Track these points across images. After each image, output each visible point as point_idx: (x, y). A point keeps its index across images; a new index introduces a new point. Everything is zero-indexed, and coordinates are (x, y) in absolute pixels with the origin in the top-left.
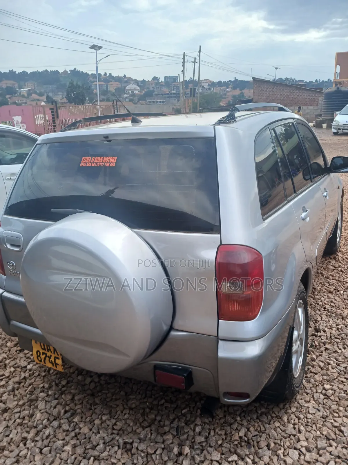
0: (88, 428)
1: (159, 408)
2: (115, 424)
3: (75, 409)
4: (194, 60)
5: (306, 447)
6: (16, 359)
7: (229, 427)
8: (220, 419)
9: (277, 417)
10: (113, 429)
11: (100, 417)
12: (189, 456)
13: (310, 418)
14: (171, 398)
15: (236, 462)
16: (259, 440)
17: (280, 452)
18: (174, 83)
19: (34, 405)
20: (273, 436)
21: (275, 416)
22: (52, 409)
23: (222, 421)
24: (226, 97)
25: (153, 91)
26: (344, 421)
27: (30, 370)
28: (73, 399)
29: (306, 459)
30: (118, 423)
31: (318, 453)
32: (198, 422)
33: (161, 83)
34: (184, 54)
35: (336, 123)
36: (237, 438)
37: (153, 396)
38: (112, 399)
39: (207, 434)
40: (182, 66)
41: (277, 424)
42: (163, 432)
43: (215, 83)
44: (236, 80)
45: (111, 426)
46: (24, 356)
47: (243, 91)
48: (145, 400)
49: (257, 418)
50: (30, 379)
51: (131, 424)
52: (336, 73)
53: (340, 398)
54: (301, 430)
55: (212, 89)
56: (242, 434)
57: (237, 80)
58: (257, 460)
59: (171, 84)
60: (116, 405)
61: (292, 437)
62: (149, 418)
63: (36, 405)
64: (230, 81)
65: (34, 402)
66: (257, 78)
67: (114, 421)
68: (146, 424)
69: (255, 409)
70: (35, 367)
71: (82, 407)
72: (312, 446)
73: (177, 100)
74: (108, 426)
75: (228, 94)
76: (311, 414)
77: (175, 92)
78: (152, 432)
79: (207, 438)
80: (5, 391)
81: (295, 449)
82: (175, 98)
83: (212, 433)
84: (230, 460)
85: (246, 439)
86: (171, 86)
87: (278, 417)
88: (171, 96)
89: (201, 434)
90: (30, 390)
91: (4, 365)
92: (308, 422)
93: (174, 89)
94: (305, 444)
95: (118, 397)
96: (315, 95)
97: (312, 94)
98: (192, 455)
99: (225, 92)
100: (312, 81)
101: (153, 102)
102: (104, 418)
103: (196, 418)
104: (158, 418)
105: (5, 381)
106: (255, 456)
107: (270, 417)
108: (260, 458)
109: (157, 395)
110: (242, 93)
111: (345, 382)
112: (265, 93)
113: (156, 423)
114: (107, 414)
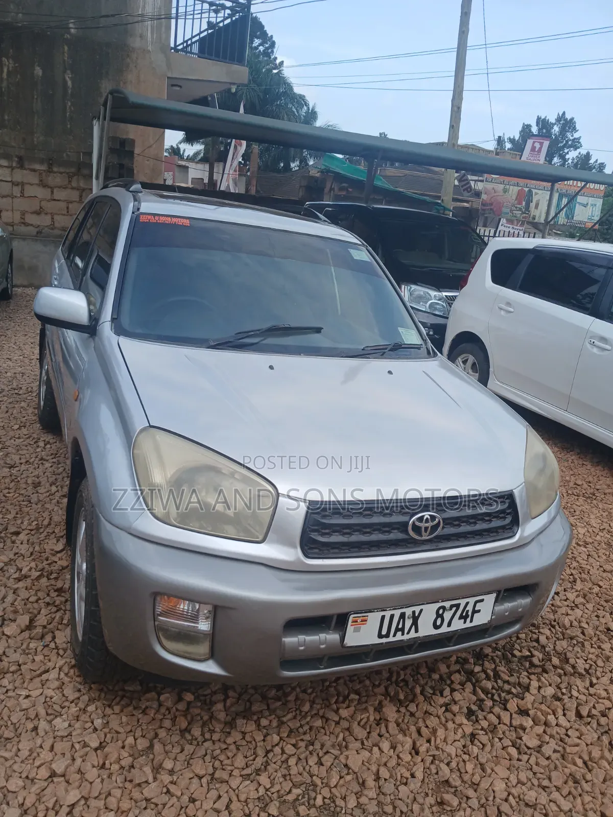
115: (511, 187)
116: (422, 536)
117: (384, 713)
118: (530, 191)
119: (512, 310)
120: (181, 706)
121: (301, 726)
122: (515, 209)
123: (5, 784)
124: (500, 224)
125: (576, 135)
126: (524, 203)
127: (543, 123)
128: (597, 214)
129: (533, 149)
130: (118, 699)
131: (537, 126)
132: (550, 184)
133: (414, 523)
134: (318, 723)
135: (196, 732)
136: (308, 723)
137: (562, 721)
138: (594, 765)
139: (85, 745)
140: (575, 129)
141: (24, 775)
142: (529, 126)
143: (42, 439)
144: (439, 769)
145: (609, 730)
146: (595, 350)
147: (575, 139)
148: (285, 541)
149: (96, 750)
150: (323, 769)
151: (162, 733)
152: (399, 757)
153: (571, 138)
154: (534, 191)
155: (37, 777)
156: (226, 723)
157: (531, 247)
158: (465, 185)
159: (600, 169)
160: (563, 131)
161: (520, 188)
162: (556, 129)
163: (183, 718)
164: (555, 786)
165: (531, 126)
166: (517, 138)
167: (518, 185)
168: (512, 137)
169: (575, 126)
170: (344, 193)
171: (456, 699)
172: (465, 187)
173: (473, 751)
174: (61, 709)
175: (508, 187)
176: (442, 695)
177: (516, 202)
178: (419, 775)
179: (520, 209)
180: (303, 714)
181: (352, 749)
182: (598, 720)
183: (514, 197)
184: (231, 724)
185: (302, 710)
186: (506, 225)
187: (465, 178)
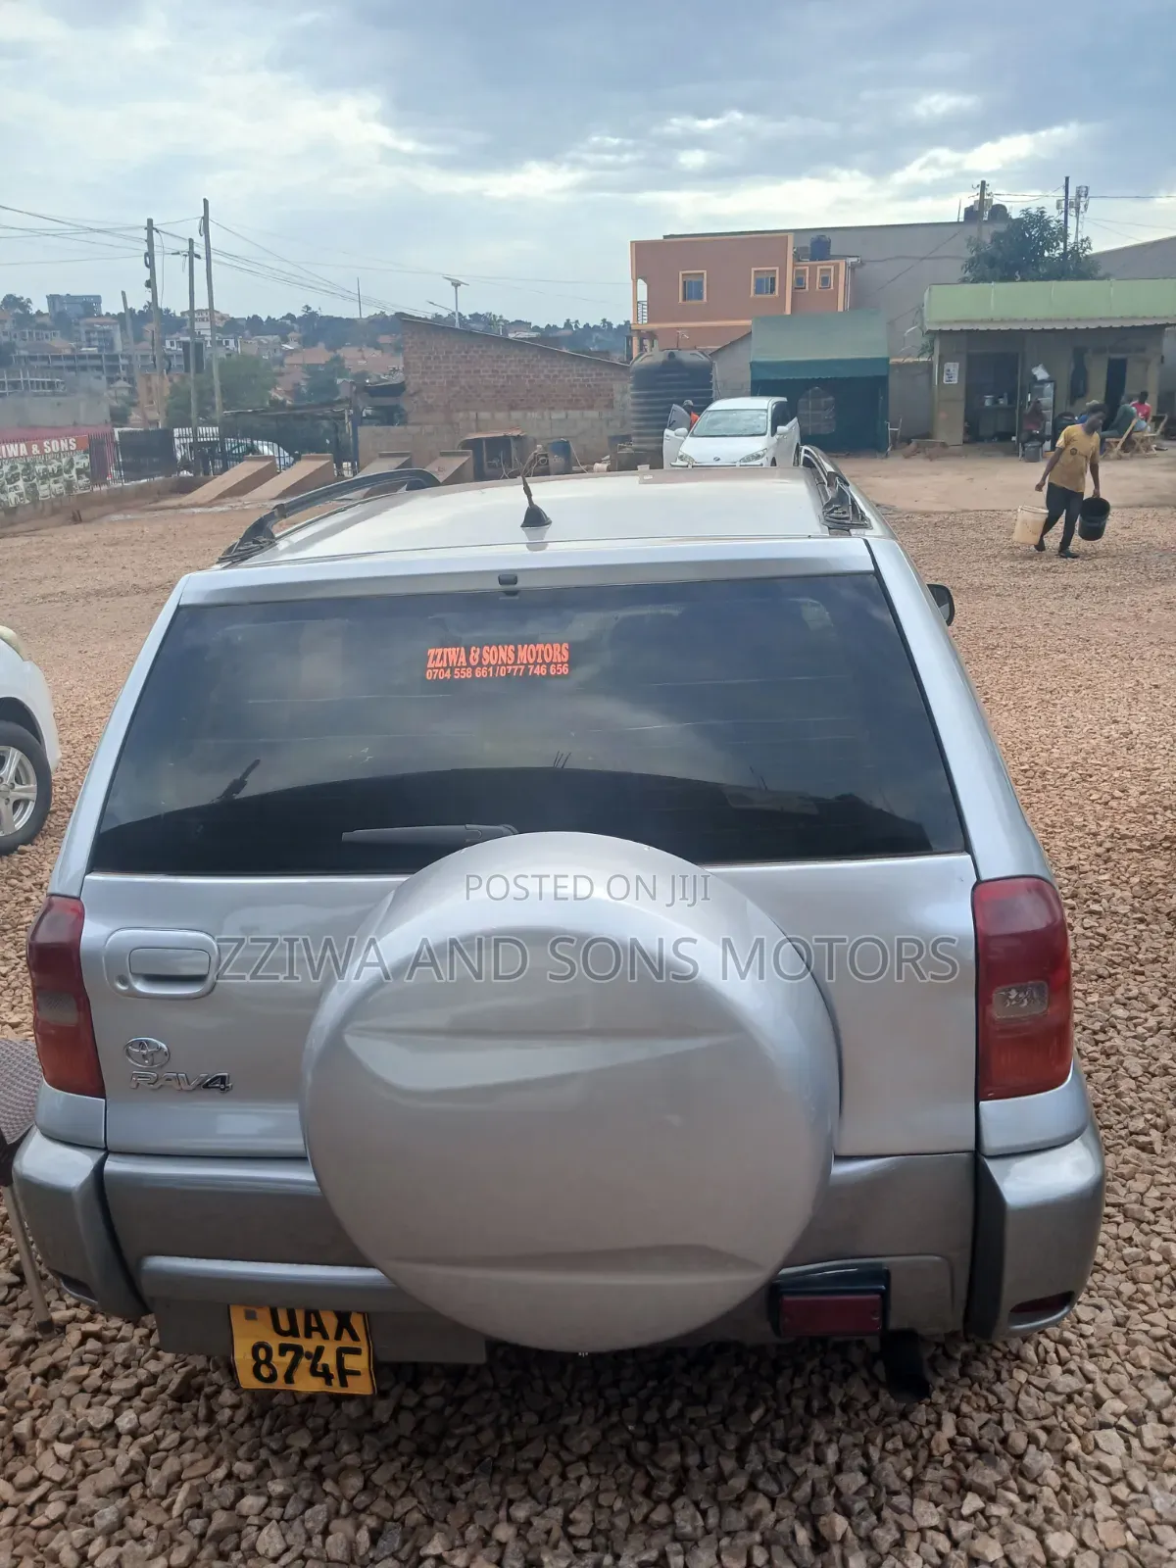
0: (489, 1561)
1: (673, 1428)
2: (567, 1521)
3: (396, 1516)
4: (186, 247)
5: (1127, 1414)
6: (50, 1407)
7: (905, 1424)
8: (866, 1407)
9: (1005, 1356)
10: (570, 1538)
11: (502, 1513)
12: (852, 1540)
13: (1092, 1334)
14: (689, 1389)
15: (982, 1511)
16: (1002, 1434)
17: (1075, 1446)
18: (90, 320)
19: (237, 1548)
20: (1031, 1409)
21: (1000, 1355)
22: (317, 1541)
23: (875, 1412)
24: (283, 370)
25: (12, 347)
26: (1172, 1318)
27: (134, 1434)
28: (368, 1486)
29: (1148, 1445)
30: (575, 1515)
31: (1161, 1420)
32: (819, 1435)
33: (39, 320)
34: (150, 227)
35: (685, 464)
36: (946, 1447)
37: (632, 1400)
38: (503, 1446)
39: (861, 1461)
40: (147, 266)
41: (1021, 1376)
42: (732, 1497)
43: (240, 322)
44: (310, 318)
45: (557, 1533)
46: (75, 1389)
47: (338, 351)
48: (614, 1419)
49: (963, 1374)
50: (157, 1463)
51: (618, 1505)
52: (637, 303)
53: (1127, 1260)
54: (1090, 1372)
55: (232, 342)
56: (949, 1429)
57: (314, 313)
58: (1030, 1489)
59: (77, 324)
60: (528, 1460)
61: (1077, 1397)
62: (663, 1469)
63: (244, 1545)
64: (290, 316)
65: (232, 1539)
66: (410, 316)
67: (559, 1512)
68: (666, 1489)
69: (940, 1351)
70: (147, 1419)
71: (420, 1502)
72: (1139, 1405)
73: (104, 378)
74: (548, 1532)
75: (287, 360)
76: (1087, 1323)
77: (93, 350)
78: (703, 1506)
79: (867, 1472)
80: (87, 1534)
81: (1103, 1426)
82: (98, 373)
83: (875, 1454)
84: (966, 1511)
85: (968, 1441)
86: (76, 328)
87: (1008, 1356)
88: (82, 362)
89: (844, 1467)
90: (185, 1500)
91: (12, 1446)
92: (1090, 1346)
93: (89, 340)
94: (1119, 1406)
95: (520, 1433)
96: (597, 374)
97: (589, 372)
98: (862, 1533)
99: (279, 354)
100: (555, 326)
101: (15, 385)
102: (521, 1513)
103: (807, 1427)
104: (693, 1460)
105: (60, 1499)
106: (1020, 1479)
107: (990, 1362)
108: (1035, 1481)
109: (643, 1394)
110: (337, 359)
111: (1114, 1216)
112: (443, 365)
113: (694, 1475)
114: (522, 1499)
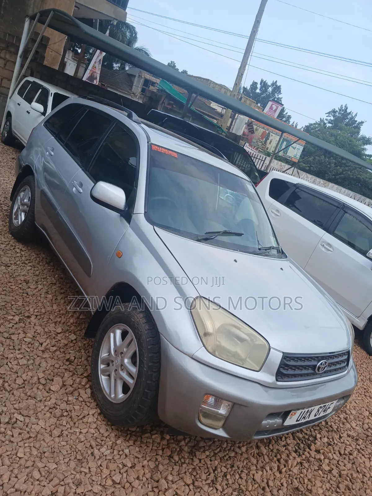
115: (260, 128)
116: (319, 371)
117: (261, 450)
118: (269, 133)
119: (279, 215)
120: (165, 442)
121: (225, 456)
122: (259, 141)
123: (91, 489)
124: (245, 146)
125: (280, 96)
126: (264, 139)
127: (264, 84)
128: (299, 154)
129: (271, 108)
130: (129, 436)
131: (260, 84)
132: (281, 133)
133: (319, 365)
134: (233, 454)
135: (176, 458)
136: (227, 454)
137: (335, 456)
138: (354, 481)
139: (124, 466)
140: (280, 92)
141: (99, 483)
142: (256, 83)
143: (17, 247)
144: (293, 481)
145: (354, 462)
146: (323, 249)
147: (279, 98)
148: (270, 373)
149: (131, 467)
150: (244, 481)
151: (160, 459)
152: (274, 475)
153: (277, 97)
154: (271, 134)
155: (106, 484)
156: (189, 453)
157: (295, 183)
158: (251, 129)
159: (288, 119)
160: (274, 91)
161: (264, 130)
162: (270, 89)
163: (168, 450)
164: (342, 492)
165: (257, 84)
166: (248, 88)
167: (263, 128)
168: (245, 87)
169: (280, 91)
170: (170, 107)
171: (288, 443)
172: (250, 130)
173: (304, 472)
174: (101, 442)
175: (258, 128)
176: (281, 440)
177: (261, 137)
178: (285, 485)
179: (262, 142)
180: (223, 449)
181: (253, 470)
182: (349, 457)
183: (260, 135)
184: (192, 453)
185: (223, 446)
186: (248, 147)
187: (251, 125)
